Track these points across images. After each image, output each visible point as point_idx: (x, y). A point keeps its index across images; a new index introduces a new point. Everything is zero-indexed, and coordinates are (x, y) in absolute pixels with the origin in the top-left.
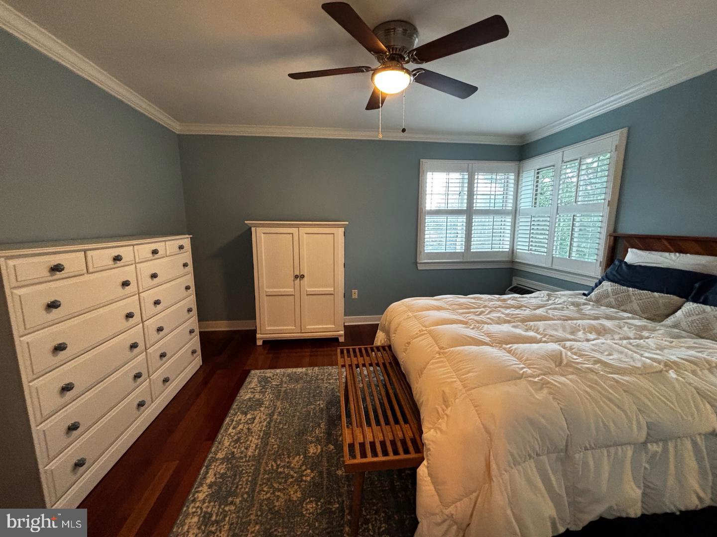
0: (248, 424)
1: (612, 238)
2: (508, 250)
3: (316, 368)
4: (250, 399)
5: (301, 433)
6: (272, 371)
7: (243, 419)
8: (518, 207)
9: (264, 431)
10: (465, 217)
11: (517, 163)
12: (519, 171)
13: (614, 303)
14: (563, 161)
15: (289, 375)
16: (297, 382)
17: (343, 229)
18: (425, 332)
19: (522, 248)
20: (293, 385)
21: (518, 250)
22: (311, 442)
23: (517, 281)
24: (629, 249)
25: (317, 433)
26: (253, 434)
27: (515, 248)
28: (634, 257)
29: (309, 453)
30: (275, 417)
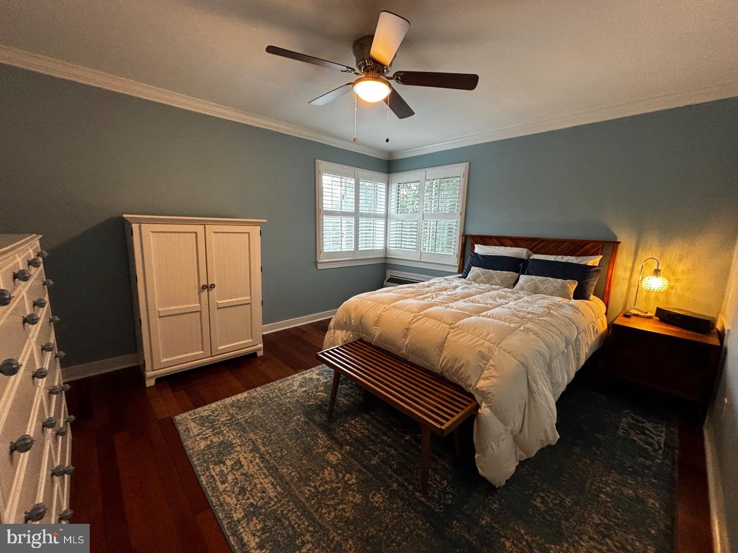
0: (237, 470)
1: (464, 237)
2: (383, 248)
3: (258, 389)
4: (209, 447)
5: (307, 451)
6: (206, 407)
7: (224, 469)
8: (389, 212)
9: (264, 467)
10: (354, 219)
11: (387, 175)
12: (388, 182)
13: (484, 280)
14: (426, 179)
15: (232, 405)
16: (250, 408)
17: (259, 227)
18: (420, 317)
19: (392, 246)
20: (250, 413)
21: (390, 248)
22: (325, 453)
23: (390, 274)
24: (476, 245)
25: (322, 443)
26: (255, 476)
27: (388, 247)
28: (479, 249)
29: (333, 462)
30: (263, 449)
